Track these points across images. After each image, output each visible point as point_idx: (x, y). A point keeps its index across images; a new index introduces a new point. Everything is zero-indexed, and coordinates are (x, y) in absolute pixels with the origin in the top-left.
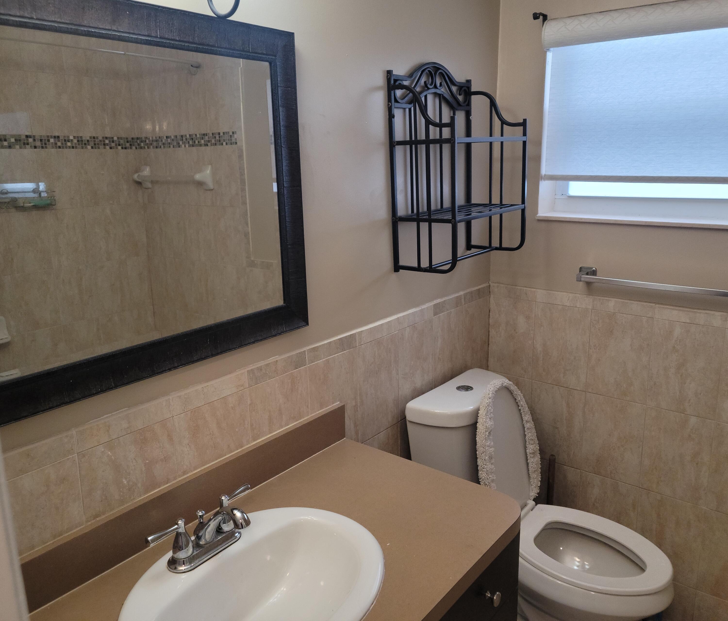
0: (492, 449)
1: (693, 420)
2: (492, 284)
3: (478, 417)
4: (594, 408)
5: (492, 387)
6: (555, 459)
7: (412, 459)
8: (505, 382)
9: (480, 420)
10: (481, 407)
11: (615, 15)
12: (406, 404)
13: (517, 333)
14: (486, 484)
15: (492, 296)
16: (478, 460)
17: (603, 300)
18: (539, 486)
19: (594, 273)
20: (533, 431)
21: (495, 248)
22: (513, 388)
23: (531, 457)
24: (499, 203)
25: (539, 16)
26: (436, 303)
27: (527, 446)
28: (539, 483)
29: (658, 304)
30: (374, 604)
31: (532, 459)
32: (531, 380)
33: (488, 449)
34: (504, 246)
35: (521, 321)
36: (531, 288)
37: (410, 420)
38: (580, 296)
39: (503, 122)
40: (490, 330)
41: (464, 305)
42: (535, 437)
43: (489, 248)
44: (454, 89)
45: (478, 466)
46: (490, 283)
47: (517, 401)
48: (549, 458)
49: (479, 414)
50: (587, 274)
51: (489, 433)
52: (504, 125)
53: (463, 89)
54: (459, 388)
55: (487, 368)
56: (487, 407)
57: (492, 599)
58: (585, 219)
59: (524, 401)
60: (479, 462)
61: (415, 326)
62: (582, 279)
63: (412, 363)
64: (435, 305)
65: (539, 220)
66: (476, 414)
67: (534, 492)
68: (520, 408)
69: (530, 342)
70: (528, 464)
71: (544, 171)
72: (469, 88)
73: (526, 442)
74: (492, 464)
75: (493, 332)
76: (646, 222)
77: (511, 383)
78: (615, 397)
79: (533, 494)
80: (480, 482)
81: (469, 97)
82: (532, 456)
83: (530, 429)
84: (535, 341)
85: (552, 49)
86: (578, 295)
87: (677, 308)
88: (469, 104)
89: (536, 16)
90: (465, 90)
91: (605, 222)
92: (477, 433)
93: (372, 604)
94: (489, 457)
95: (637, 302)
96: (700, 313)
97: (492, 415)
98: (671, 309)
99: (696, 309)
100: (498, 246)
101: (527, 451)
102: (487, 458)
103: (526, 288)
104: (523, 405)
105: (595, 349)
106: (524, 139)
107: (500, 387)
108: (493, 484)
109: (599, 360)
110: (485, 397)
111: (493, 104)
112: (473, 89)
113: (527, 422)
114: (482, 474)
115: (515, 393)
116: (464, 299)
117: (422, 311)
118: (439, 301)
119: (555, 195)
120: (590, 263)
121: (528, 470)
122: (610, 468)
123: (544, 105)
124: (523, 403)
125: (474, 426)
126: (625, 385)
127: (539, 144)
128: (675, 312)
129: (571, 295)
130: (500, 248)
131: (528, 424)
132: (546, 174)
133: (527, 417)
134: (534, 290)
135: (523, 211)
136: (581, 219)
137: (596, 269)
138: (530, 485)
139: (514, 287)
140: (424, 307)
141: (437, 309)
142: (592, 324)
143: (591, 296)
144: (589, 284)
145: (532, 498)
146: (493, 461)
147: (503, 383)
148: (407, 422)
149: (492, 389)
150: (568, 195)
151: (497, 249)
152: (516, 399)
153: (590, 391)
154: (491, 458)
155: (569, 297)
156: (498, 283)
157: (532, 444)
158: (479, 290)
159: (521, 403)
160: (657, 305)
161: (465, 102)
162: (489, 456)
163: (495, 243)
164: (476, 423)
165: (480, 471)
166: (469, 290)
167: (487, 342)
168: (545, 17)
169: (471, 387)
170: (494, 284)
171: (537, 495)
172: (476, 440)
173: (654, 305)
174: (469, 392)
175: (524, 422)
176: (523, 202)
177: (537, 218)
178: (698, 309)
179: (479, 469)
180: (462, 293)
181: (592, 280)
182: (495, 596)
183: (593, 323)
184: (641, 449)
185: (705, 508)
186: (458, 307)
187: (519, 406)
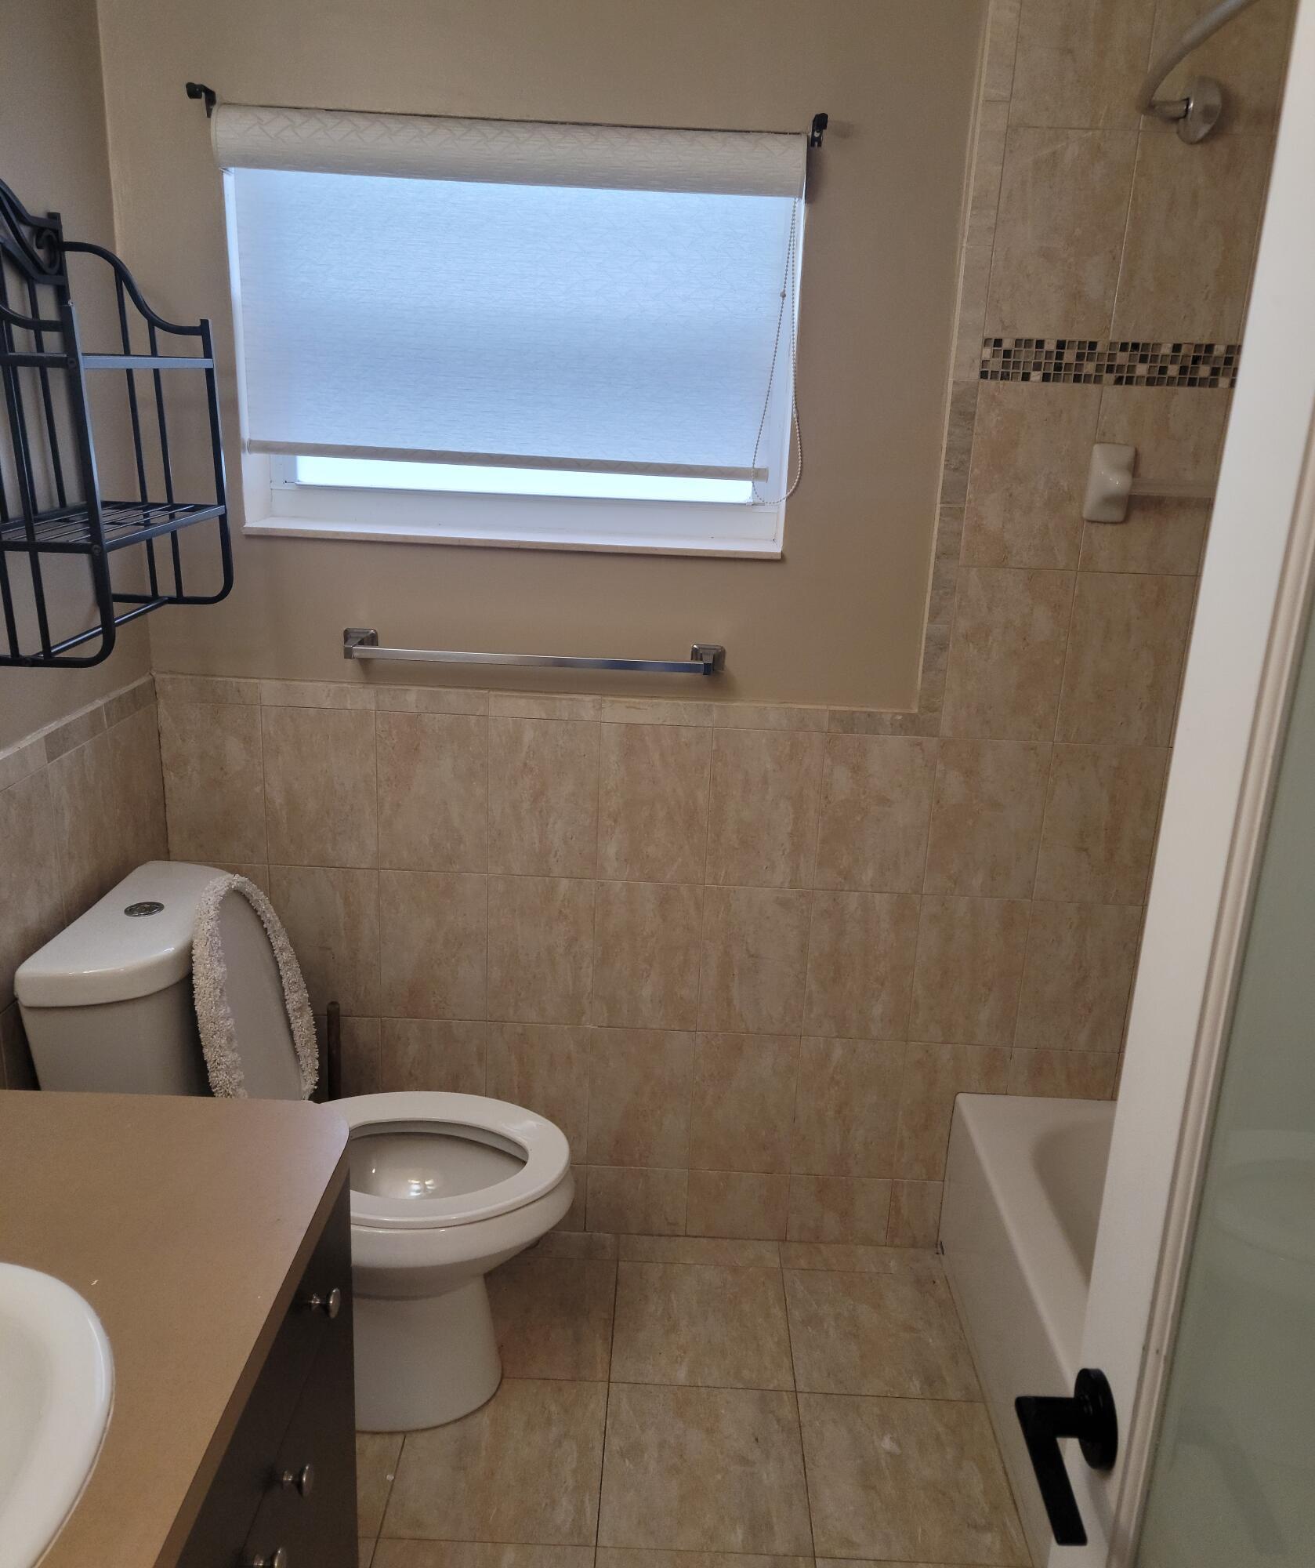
0: (230, 1022)
1: (564, 884)
2: (158, 677)
3: (193, 962)
4: (397, 897)
5: (212, 896)
6: (339, 1009)
7: (41, 1085)
8: (234, 881)
9: (198, 969)
10: (195, 941)
11: (361, 122)
12: (16, 970)
13: (226, 774)
14: (229, 1094)
15: (161, 701)
16: (205, 1051)
17: (395, 690)
18: (317, 1067)
19: (373, 640)
20: (295, 966)
21: (167, 599)
22: (250, 888)
23: (296, 1018)
24: (166, 502)
25: (200, 91)
26: (50, 731)
27: (287, 997)
28: (317, 1063)
29: (493, 689)
30: (111, 1413)
31: (299, 1020)
32: (267, 866)
33: (223, 1024)
34: (186, 594)
35: (234, 748)
36: (247, 678)
37: (28, 1005)
38: (349, 686)
39: (153, 322)
40: (165, 776)
41: (108, 728)
42: (299, 978)
43: (153, 599)
44: (25, 231)
45: (206, 1062)
46: (154, 674)
47: (259, 913)
48: (328, 1011)
49: (193, 957)
50: (361, 643)
51: (222, 991)
52: (156, 328)
53: (45, 234)
54: (131, 911)
55: (166, 855)
56: (210, 940)
57: (325, 1307)
58: (344, 533)
59: (272, 910)
60: (209, 1054)
61: (9, 791)
62: (356, 654)
63: (14, 875)
64: (47, 737)
65: (249, 537)
66: (187, 957)
67: (309, 1082)
68: (265, 926)
69: (257, 789)
70: (291, 1033)
71: (247, 432)
72: (57, 233)
73: (284, 990)
74: (233, 1051)
75: (171, 779)
76: (459, 540)
77: (243, 879)
78: (434, 869)
79: (307, 1087)
80: (214, 1093)
81: (61, 255)
82: (298, 1014)
83: (290, 962)
84: (267, 786)
85: (232, 169)
86: (345, 685)
87: (524, 694)
88: (62, 271)
89: (194, 91)
90: (49, 237)
91: (385, 540)
92: (196, 996)
93: (108, 1415)
94: (227, 1039)
95: (456, 690)
96: (561, 699)
97: (220, 951)
98: (516, 697)
99: (552, 693)
100: (173, 593)
101: (288, 1006)
102: (223, 1041)
103: (237, 680)
104: (272, 919)
105: (388, 785)
106: (207, 363)
107: (226, 892)
108: (241, 1091)
109: (398, 805)
110: (200, 919)
111: (122, 276)
112: (67, 237)
113: (282, 950)
114: (216, 1077)
115: (255, 898)
116: (108, 715)
117: (21, 754)
118: (53, 726)
119: (271, 482)
120: (362, 620)
121: (294, 1043)
122: (434, 1001)
123: (232, 289)
124: (269, 914)
125: (185, 986)
126: (449, 845)
127: (232, 373)
128: (522, 702)
129: (332, 686)
130: (179, 599)
131: (284, 953)
132: (253, 439)
133: (281, 941)
134: (257, 681)
135: (223, 519)
136: (337, 533)
137: (375, 630)
138: (300, 1071)
139: (210, 679)
140: (24, 743)
141: (55, 745)
142: (378, 739)
143: (371, 686)
144: (365, 662)
145: (307, 1097)
146: (235, 1044)
147: (230, 884)
148: (23, 1011)
149: (212, 900)
150: (298, 483)
151: (171, 601)
152: (256, 911)
153: (387, 865)
154: (230, 1039)
155: (329, 691)
156: (172, 672)
157: (295, 992)
158: (133, 692)
159: (268, 915)
160: (491, 692)
161: (52, 264)
162: (228, 1037)
163: (167, 588)
164: (190, 975)
165: (214, 1071)
166: (113, 695)
167: (161, 801)
168: (210, 98)
169: (158, 904)
170: (163, 676)
171: (316, 1087)
172: (195, 1012)
173: (486, 692)
174: (157, 916)
175: (276, 952)
176: (221, 500)
177: (244, 532)
178: (558, 693)
179: (209, 1068)
180: (99, 703)
181: (368, 656)
182: (332, 1298)
183: (380, 736)
184: (484, 953)
185: (591, 1027)
186: (95, 734)
187: (263, 923)
